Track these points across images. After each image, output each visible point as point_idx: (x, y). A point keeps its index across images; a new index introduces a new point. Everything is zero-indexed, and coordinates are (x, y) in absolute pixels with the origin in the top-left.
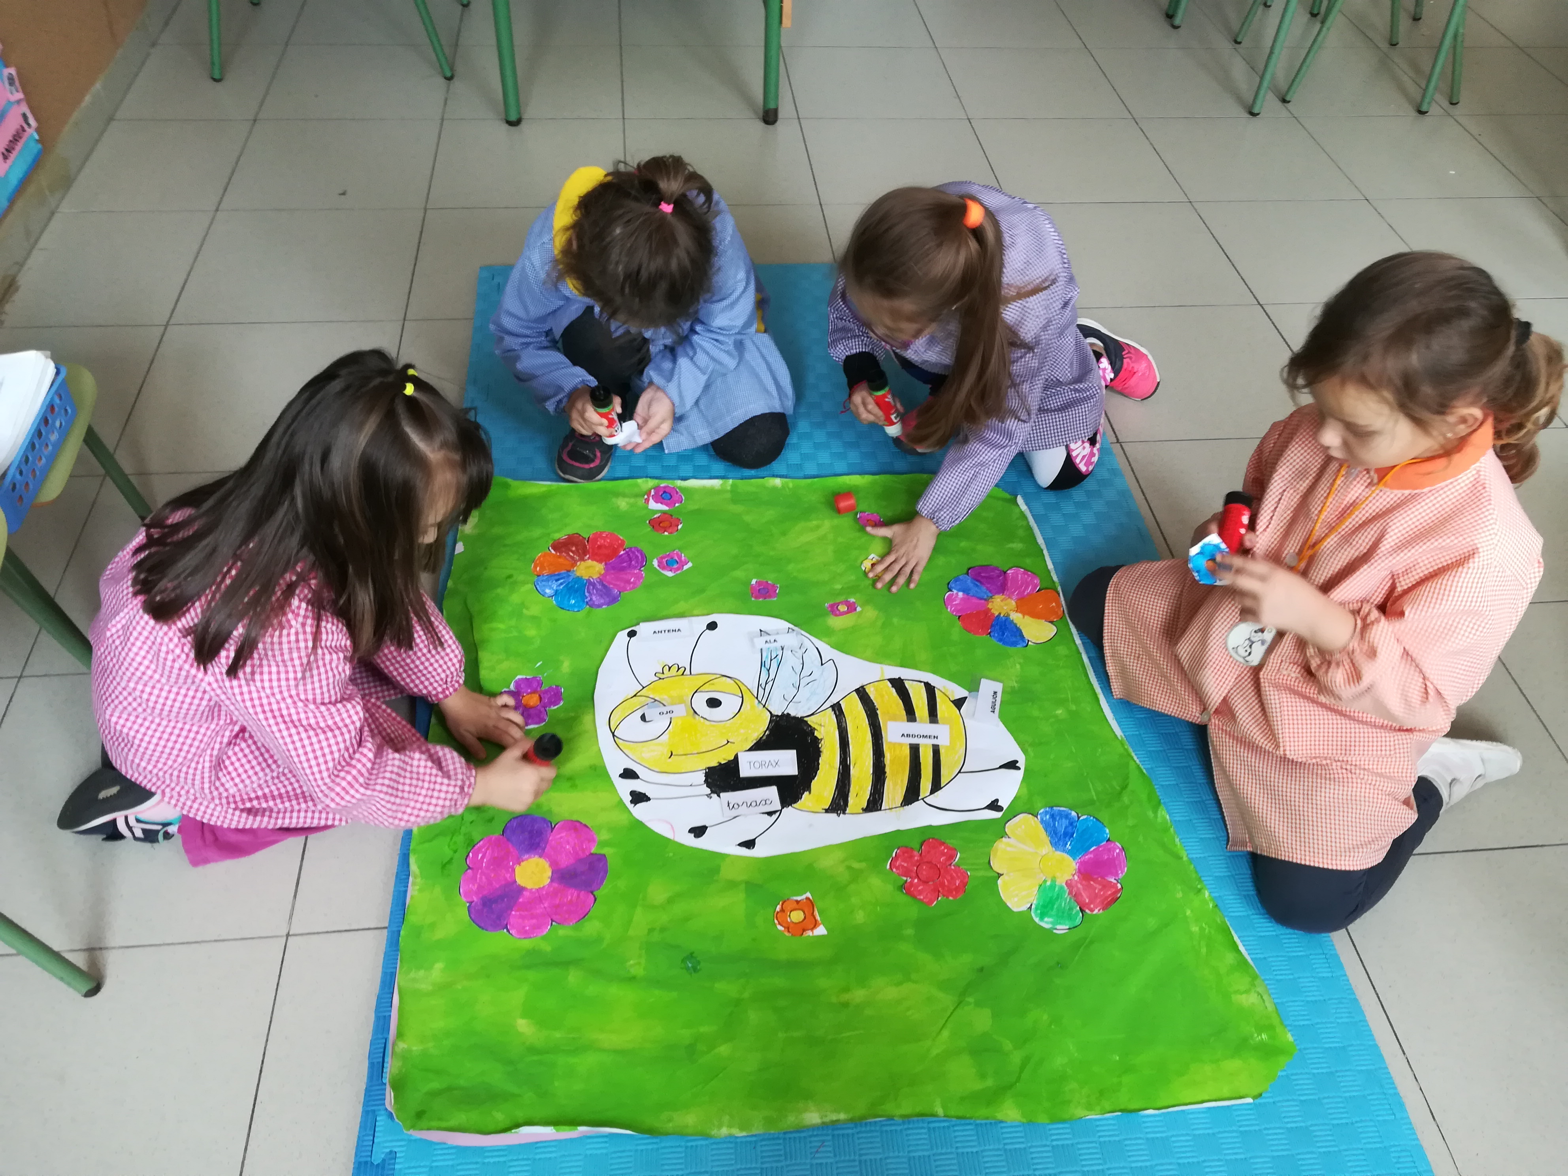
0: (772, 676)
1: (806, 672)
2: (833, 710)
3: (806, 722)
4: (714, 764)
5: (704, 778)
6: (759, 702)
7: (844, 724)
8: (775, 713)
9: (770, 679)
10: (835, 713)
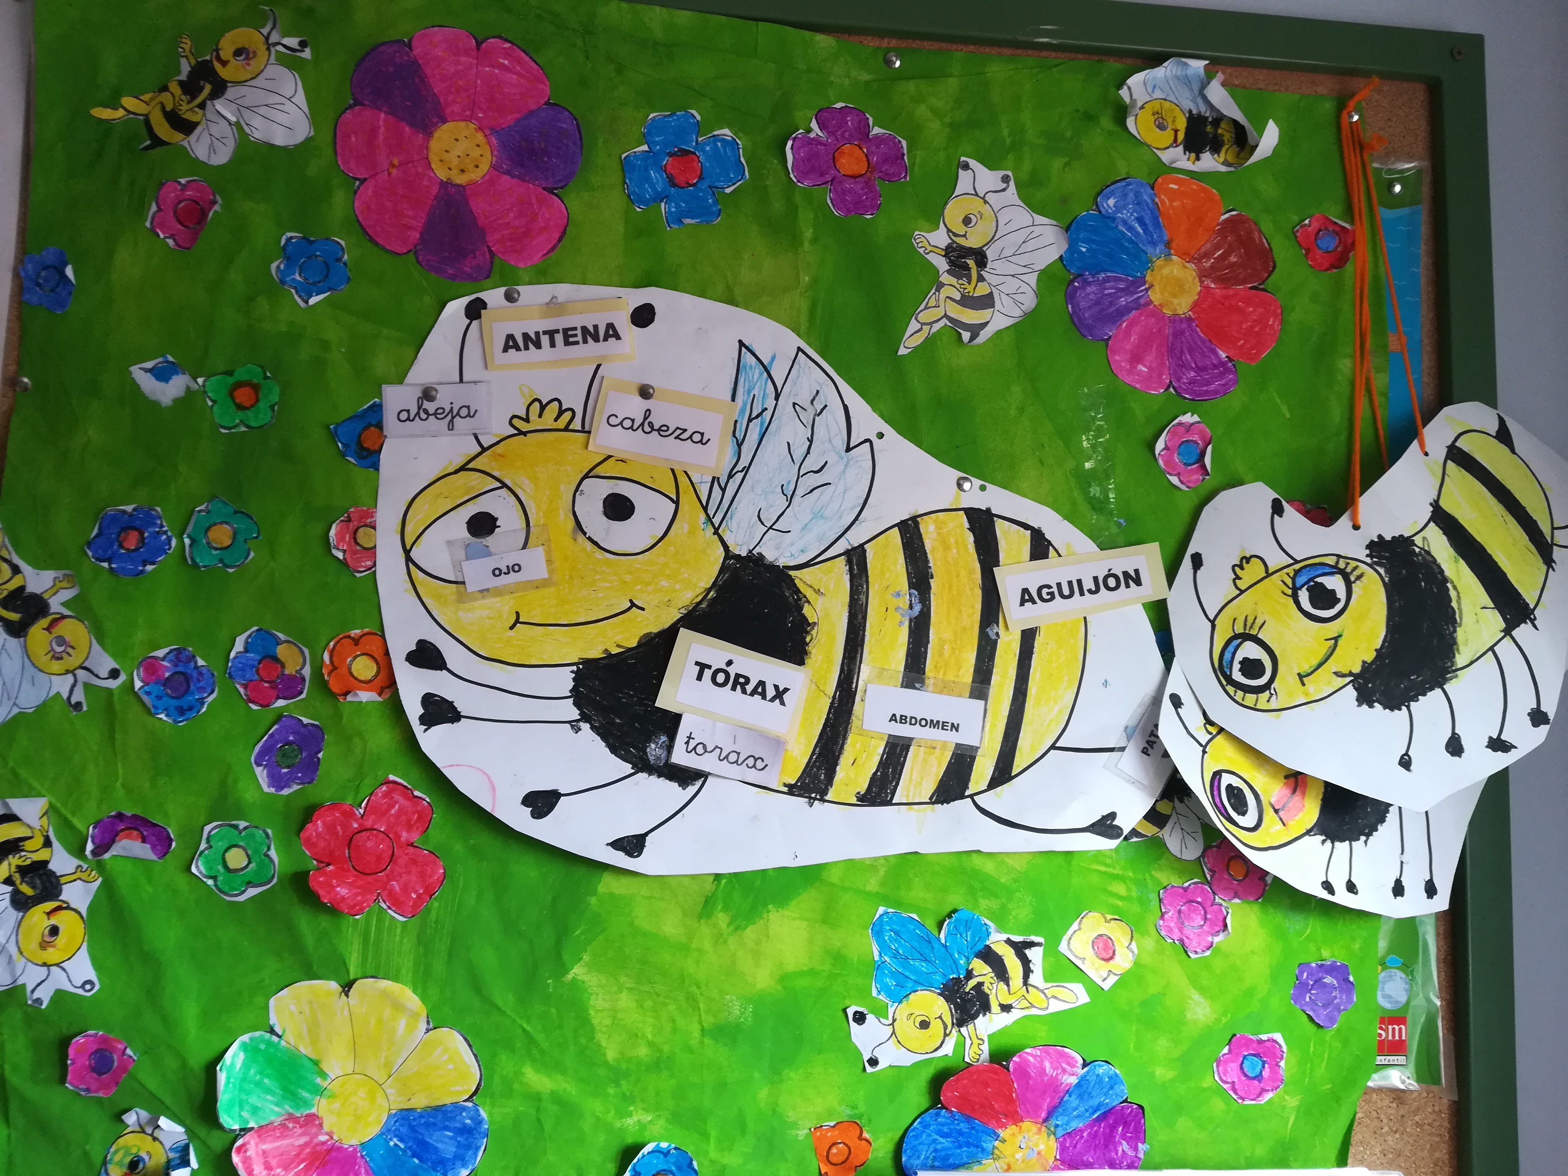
0: (744, 462)
1: (812, 463)
2: (849, 562)
3: (791, 580)
4: (596, 653)
5: (571, 684)
6: (709, 519)
7: (863, 597)
8: (736, 550)
9: (739, 467)
10: (851, 571)
